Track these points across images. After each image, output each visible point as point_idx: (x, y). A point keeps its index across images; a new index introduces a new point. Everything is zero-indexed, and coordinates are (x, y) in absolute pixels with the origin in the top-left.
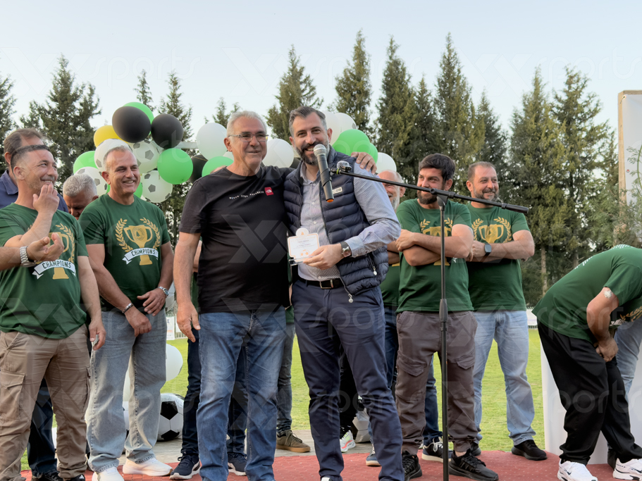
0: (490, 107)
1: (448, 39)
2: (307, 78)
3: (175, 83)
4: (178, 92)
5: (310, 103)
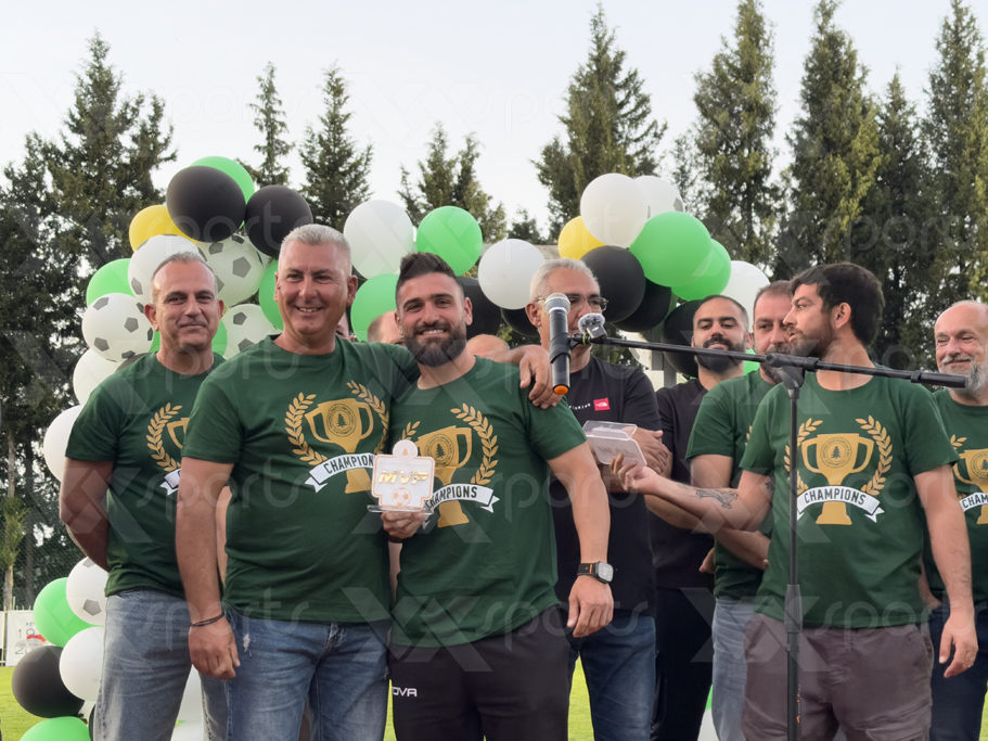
2: (632, 77)
3: (336, 90)
4: (342, 111)
5: (635, 134)
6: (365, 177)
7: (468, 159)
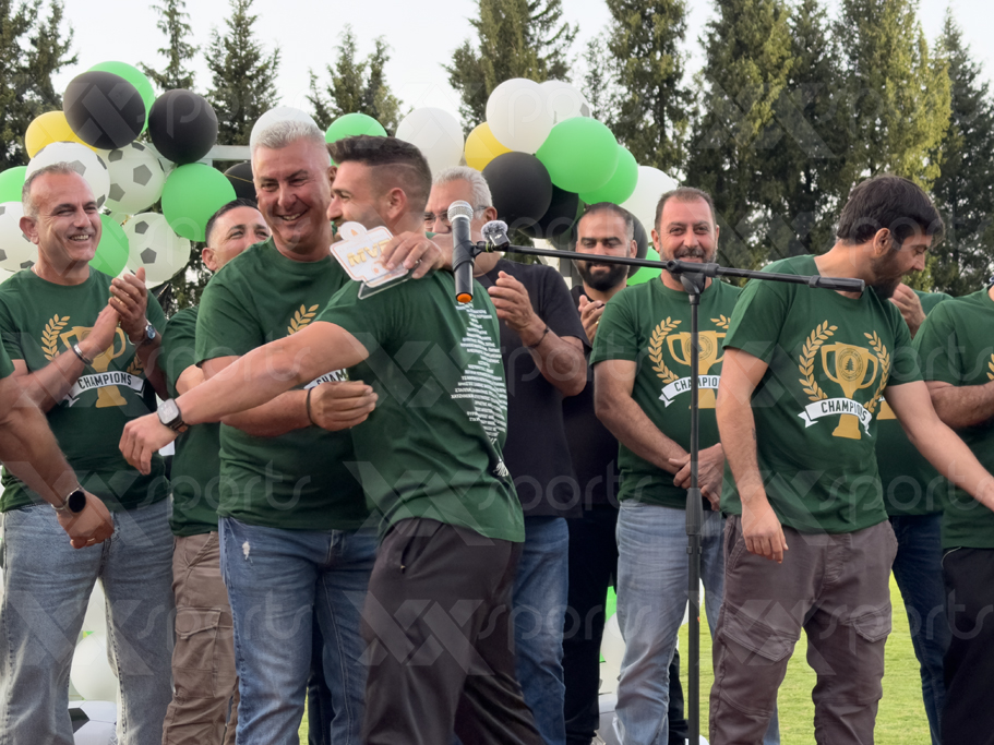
5: (547, 36)
6: (273, 82)
7: (378, 60)
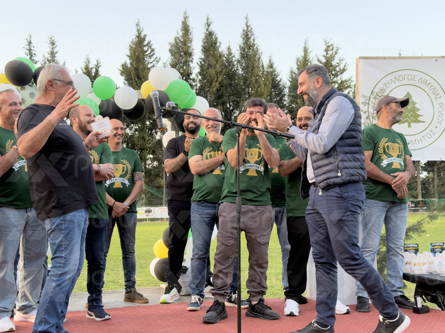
0: (274, 66)
1: (247, 18)
2: (149, 43)
3: (53, 44)
4: (55, 50)
5: (151, 61)
7: (97, 67)
